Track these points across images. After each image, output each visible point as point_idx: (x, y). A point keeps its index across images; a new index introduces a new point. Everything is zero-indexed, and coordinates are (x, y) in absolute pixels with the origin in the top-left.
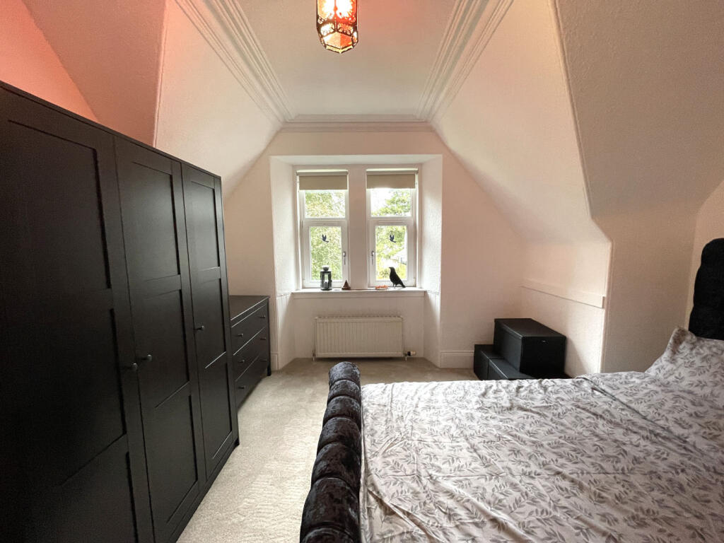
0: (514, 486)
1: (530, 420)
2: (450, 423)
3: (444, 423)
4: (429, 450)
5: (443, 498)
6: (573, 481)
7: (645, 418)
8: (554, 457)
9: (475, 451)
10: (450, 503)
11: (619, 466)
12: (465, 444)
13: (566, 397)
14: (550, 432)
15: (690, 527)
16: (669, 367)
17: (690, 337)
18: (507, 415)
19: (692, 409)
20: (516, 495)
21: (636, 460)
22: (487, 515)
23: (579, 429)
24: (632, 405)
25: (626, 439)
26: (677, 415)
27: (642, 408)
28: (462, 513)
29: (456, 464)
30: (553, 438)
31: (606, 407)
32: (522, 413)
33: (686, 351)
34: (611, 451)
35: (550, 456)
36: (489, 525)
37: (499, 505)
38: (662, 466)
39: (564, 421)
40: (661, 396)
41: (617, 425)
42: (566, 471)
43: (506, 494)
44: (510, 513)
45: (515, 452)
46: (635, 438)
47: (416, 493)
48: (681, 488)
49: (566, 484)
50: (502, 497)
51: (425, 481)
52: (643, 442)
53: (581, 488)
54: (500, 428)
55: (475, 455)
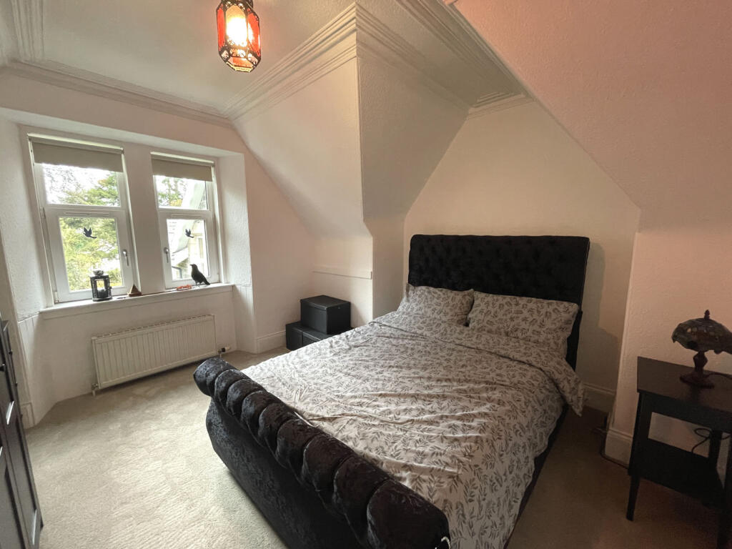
0: (378, 380)
1: (363, 350)
2: (324, 369)
3: (321, 370)
4: (325, 386)
5: (352, 401)
6: (397, 367)
7: (406, 331)
8: (384, 361)
9: (349, 375)
10: (358, 400)
11: (408, 354)
12: (341, 375)
13: (371, 334)
14: (375, 352)
15: (437, 363)
16: (408, 304)
17: (412, 287)
18: (351, 353)
19: (421, 321)
20: (381, 382)
21: (412, 349)
22: (376, 395)
23: (386, 346)
24: (400, 327)
25: (404, 343)
26: (417, 325)
27: (403, 327)
28: (366, 400)
29: (344, 385)
30: (379, 354)
31: (390, 332)
32: (357, 349)
33: (412, 295)
34: (402, 350)
35: (382, 362)
36: (379, 398)
37: (378, 390)
38: (420, 348)
39: (378, 345)
40: (409, 319)
41: (398, 338)
42: (392, 364)
43: (376, 384)
44: (384, 390)
45: (367, 367)
46: (406, 341)
47: (337, 406)
48: (429, 352)
49: (395, 369)
50: (375, 386)
51: (336, 399)
52: (410, 342)
53: (401, 368)
54: (352, 360)
55: (350, 377)
